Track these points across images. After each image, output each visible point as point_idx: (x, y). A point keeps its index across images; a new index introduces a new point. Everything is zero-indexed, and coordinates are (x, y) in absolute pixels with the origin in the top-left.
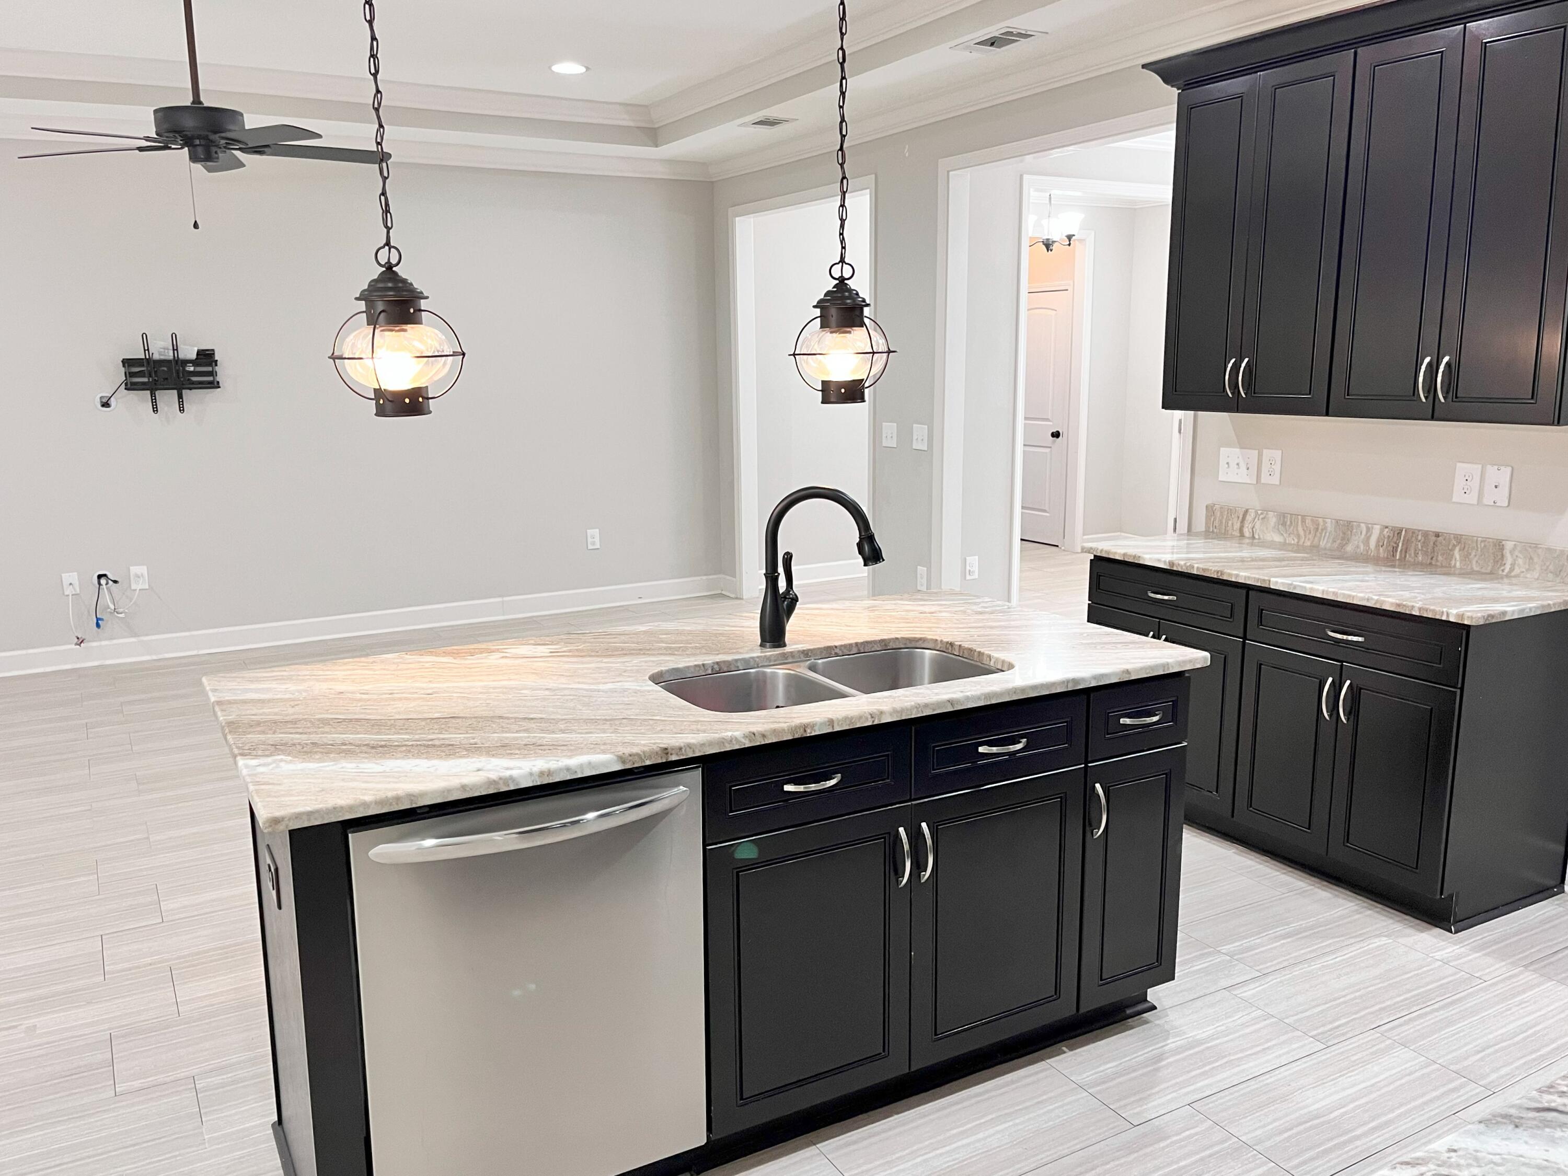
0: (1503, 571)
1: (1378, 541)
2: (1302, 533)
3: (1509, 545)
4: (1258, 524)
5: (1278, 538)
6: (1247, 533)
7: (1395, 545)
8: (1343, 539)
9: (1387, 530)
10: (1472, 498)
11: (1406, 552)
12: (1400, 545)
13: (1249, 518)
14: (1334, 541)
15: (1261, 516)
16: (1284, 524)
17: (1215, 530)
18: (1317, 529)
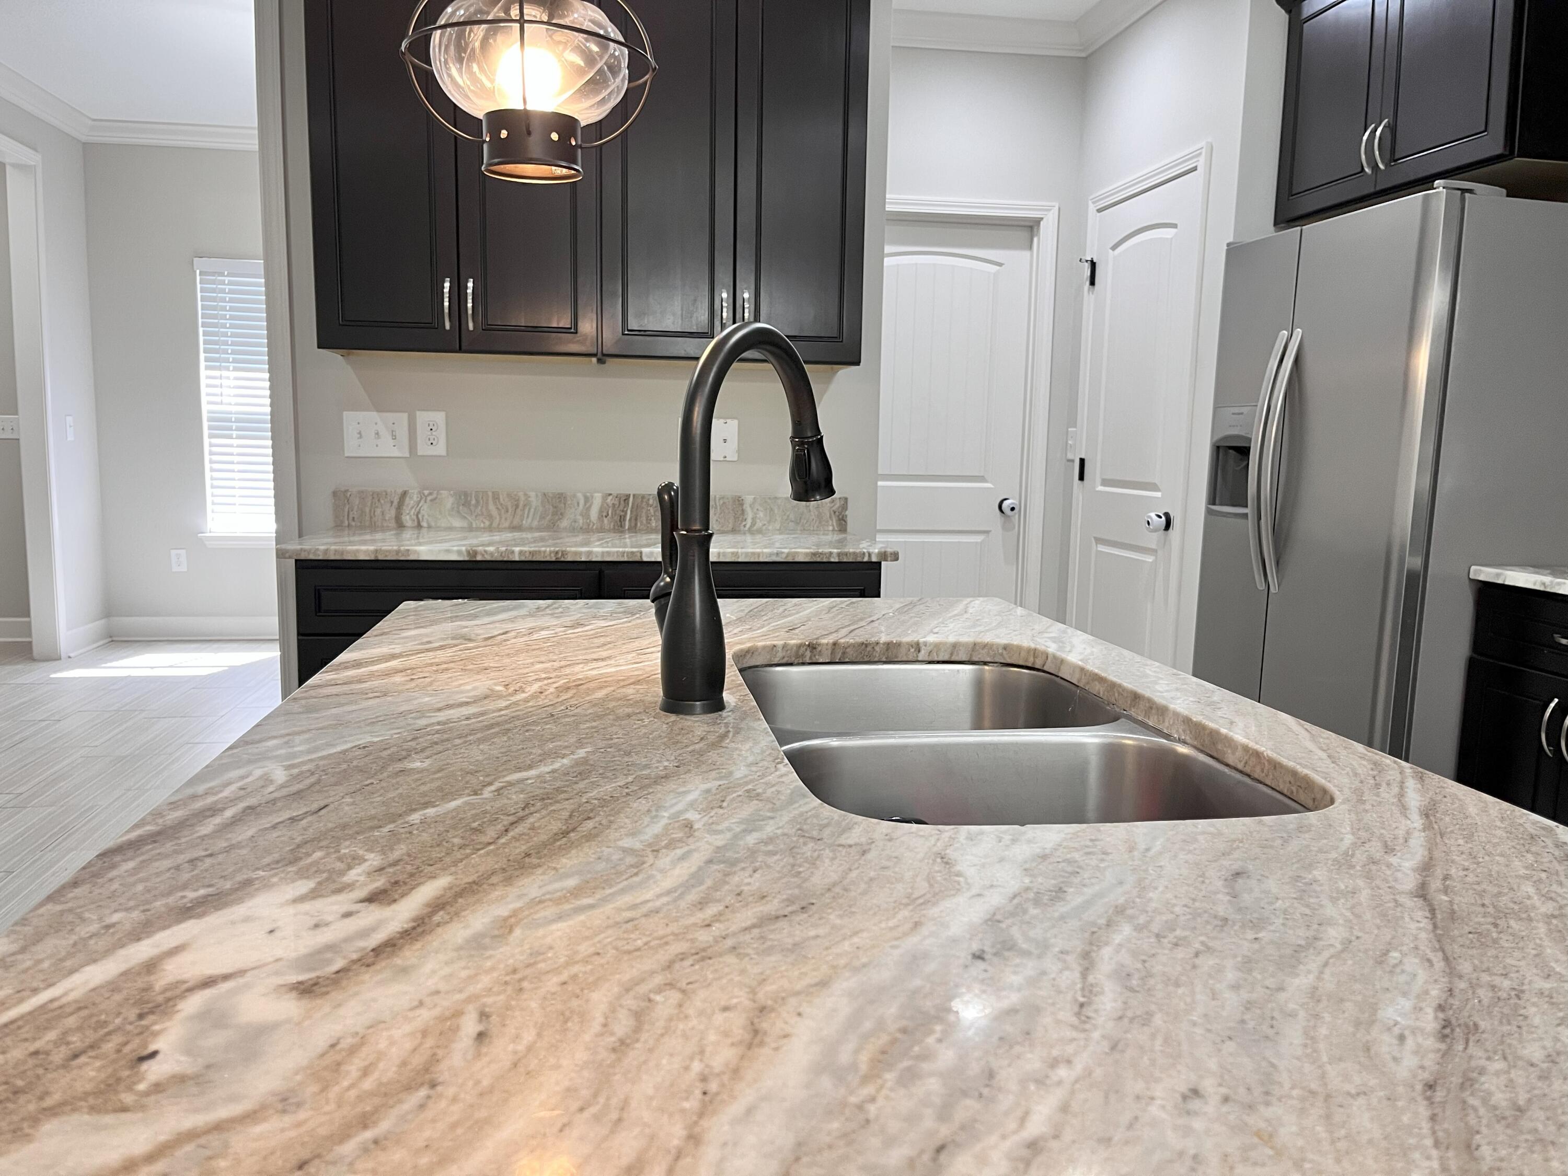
0: (745, 526)
1: (601, 511)
2: (494, 512)
3: (748, 499)
4: (425, 509)
5: (457, 523)
6: (407, 519)
7: (622, 514)
8: (554, 514)
9: (611, 497)
11: (636, 520)
12: (629, 512)
13: (410, 502)
14: (542, 518)
15: (429, 498)
16: (466, 504)
17: (353, 524)
18: (517, 506)
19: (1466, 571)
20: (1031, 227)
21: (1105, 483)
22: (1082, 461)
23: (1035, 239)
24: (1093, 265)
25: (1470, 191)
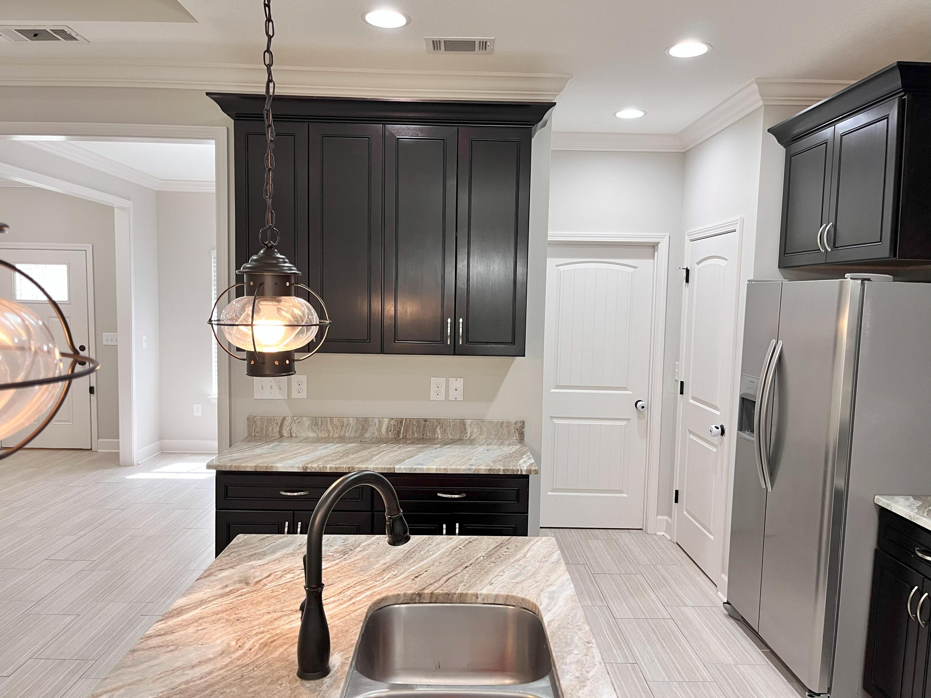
0: (466, 437)
1: (387, 428)
2: (331, 429)
3: (468, 422)
4: (294, 427)
5: (312, 435)
6: (285, 433)
7: (398, 429)
8: (363, 430)
9: (393, 420)
10: (442, 397)
11: (406, 433)
12: (402, 429)
13: (286, 423)
14: (356, 432)
15: (297, 421)
16: (316, 424)
17: (257, 435)
18: (343, 426)
19: (873, 499)
20: (654, 246)
21: (694, 398)
22: (682, 383)
23: (656, 253)
24: (688, 271)
25: (869, 280)
